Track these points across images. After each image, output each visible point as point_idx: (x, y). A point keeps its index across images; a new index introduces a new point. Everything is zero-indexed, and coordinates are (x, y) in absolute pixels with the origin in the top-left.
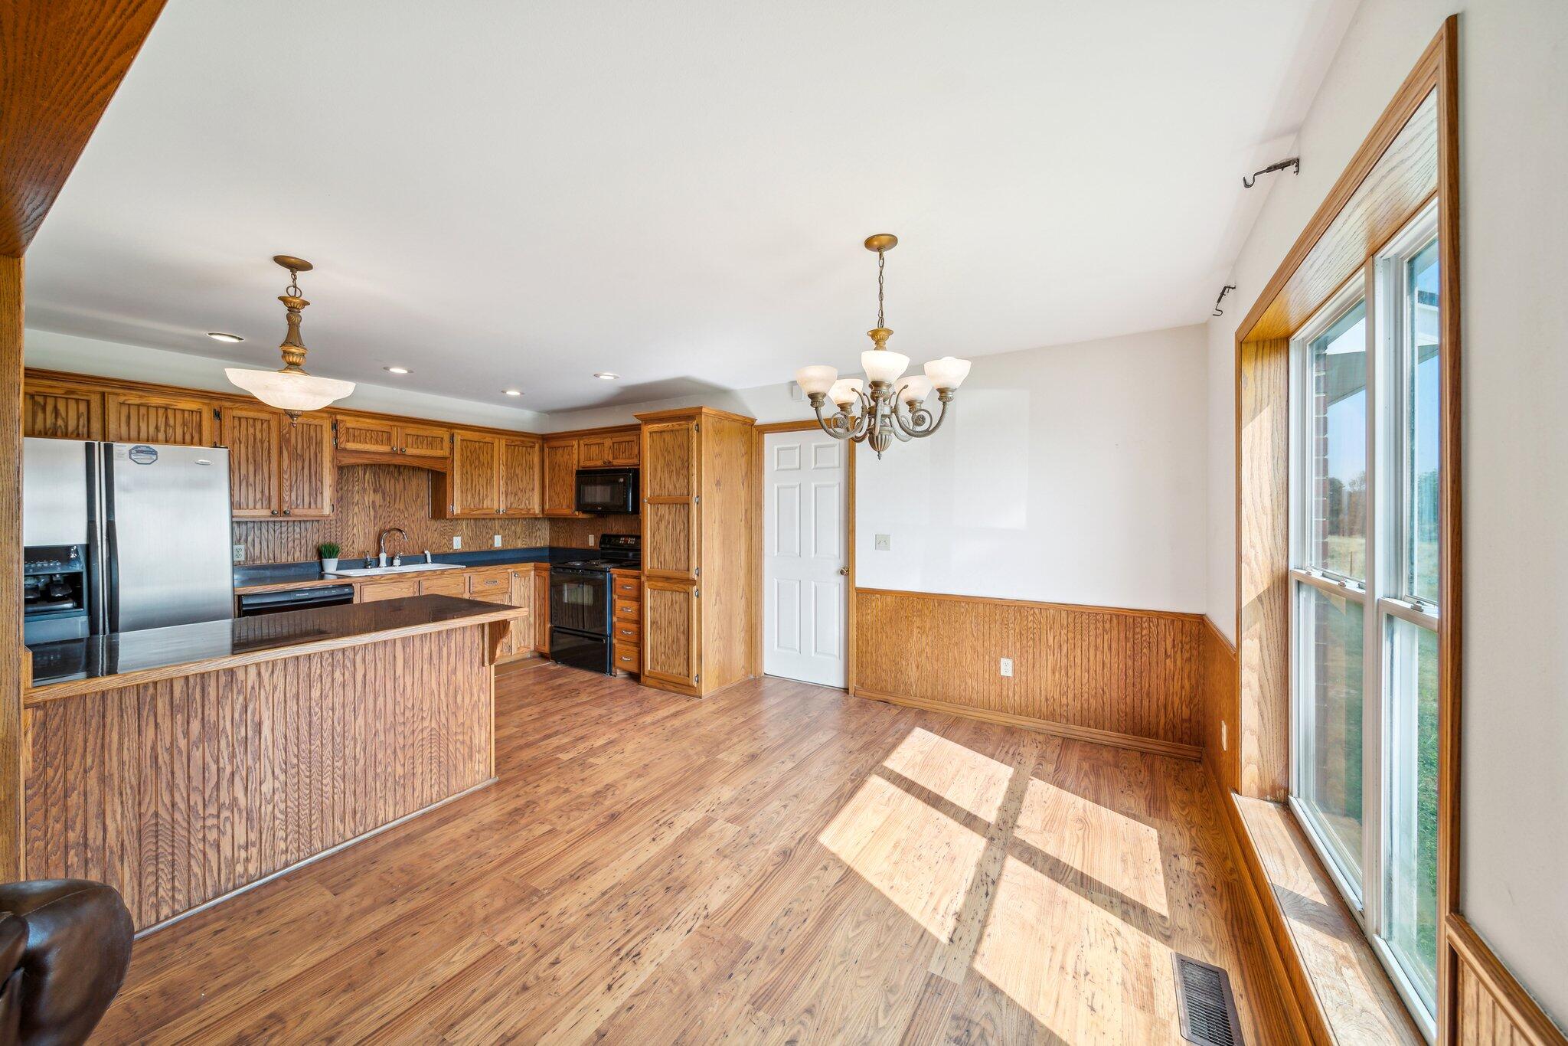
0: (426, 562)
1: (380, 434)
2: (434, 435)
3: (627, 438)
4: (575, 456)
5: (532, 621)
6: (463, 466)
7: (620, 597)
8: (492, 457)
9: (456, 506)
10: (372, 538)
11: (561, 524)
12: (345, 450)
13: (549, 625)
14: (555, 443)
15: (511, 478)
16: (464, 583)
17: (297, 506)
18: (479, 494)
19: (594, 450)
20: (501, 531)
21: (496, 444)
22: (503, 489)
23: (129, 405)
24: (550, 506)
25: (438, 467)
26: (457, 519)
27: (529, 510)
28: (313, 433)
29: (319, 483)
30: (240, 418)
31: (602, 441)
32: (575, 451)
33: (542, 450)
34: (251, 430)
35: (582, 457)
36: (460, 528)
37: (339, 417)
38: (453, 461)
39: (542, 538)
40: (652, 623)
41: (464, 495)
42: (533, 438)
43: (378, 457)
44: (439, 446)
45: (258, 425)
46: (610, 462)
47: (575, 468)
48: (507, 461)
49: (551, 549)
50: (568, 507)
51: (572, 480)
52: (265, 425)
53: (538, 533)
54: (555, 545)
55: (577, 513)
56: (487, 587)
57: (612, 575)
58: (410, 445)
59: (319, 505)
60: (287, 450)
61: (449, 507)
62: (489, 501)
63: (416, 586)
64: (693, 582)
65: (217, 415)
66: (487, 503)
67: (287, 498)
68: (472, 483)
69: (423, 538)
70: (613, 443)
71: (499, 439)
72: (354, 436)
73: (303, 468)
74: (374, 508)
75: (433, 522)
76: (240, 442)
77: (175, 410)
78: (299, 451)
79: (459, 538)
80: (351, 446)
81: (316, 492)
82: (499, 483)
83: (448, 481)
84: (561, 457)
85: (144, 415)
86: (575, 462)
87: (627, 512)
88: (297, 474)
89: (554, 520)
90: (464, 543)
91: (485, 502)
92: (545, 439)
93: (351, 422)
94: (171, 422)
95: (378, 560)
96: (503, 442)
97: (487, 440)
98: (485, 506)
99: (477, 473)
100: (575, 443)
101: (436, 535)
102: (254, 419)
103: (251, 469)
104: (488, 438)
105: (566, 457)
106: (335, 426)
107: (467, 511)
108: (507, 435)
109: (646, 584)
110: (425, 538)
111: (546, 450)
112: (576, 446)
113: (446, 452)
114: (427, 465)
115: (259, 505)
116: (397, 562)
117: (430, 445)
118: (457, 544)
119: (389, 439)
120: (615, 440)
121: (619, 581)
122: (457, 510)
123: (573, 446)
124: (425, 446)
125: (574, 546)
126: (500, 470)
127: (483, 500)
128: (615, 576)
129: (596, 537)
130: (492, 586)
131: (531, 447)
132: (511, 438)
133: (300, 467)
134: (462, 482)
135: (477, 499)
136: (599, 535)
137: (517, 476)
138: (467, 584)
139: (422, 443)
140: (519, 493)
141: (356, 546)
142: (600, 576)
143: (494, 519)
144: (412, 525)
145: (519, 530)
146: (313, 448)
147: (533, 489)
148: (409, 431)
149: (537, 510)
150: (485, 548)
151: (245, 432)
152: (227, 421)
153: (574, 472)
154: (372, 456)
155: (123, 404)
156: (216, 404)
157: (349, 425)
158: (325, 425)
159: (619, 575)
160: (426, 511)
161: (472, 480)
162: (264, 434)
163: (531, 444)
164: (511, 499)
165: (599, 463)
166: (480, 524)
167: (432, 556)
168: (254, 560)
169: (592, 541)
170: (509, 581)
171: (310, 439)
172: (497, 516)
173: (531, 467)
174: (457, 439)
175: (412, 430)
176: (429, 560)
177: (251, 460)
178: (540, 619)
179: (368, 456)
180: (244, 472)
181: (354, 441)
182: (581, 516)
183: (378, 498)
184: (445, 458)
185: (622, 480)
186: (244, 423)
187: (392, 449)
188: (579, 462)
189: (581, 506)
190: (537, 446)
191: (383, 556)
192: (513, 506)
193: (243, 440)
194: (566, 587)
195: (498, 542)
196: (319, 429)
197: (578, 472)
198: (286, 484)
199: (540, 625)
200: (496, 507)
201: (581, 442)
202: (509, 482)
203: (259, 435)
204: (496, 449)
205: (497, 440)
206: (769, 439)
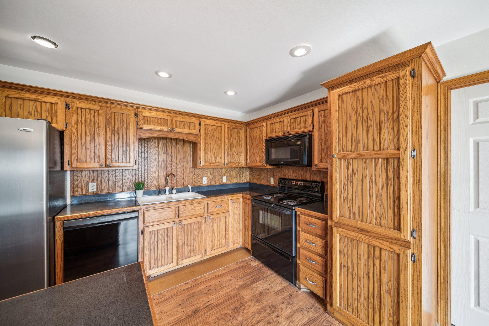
0: (189, 191)
1: (162, 120)
2: (191, 121)
3: (303, 114)
4: (265, 132)
5: (241, 228)
6: (205, 139)
7: (303, 230)
8: (221, 134)
9: (203, 161)
10: (163, 178)
11: (255, 171)
12: (142, 129)
13: (250, 233)
14: (252, 126)
15: (231, 146)
16: (204, 207)
17: (115, 161)
18: (214, 154)
19: (277, 126)
20: (226, 174)
21: (223, 127)
22: (226, 152)
23: (11, 98)
24: (250, 161)
25: (193, 139)
26: (203, 168)
27: (239, 163)
28: (124, 119)
29: (128, 148)
30: (81, 109)
31: (282, 120)
32: (265, 129)
33: (246, 131)
34: (88, 116)
35: (269, 131)
36: (206, 173)
37: (139, 110)
38: (201, 136)
39: (245, 178)
40: (342, 266)
41: (207, 155)
42: (241, 124)
43: (161, 133)
44: (193, 128)
45: (93, 112)
46: (288, 132)
47: (265, 138)
48: (228, 136)
49: (250, 183)
50: (261, 162)
51: (263, 146)
52: (96, 113)
53: (244, 175)
54: (252, 181)
55: (265, 165)
56: (217, 209)
57: (296, 212)
58: (178, 127)
59: (128, 161)
60: (109, 128)
61: (199, 162)
62: (219, 159)
63: (177, 210)
64: (406, 245)
65: (67, 106)
66: (218, 160)
67: (109, 156)
68: (210, 148)
69: (188, 178)
70: (291, 119)
71: (224, 124)
72: (148, 121)
73: (119, 139)
74: (164, 162)
75: (193, 170)
76: (82, 123)
77: (41, 102)
78: (116, 129)
79: (206, 178)
80: (146, 126)
81: (126, 153)
82: (224, 149)
83: (198, 147)
84: (257, 133)
85: (21, 105)
86: (265, 135)
87: (304, 166)
88: (115, 142)
89: (251, 169)
90: (208, 181)
91: (217, 159)
92: (247, 124)
93: (146, 113)
94: (39, 110)
95: (165, 191)
96: (227, 126)
97: (218, 125)
98: (217, 161)
99: (213, 143)
100: (264, 124)
101: (194, 176)
102: (90, 109)
103: (88, 139)
104: (219, 124)
105: (259, 133)
106: (137, 115)
107: (208, 164)
108: (228, 122)
109: (334, 229)
110: (189, 178)
111: (248, 130)
112: (265, 126)
113: (196, 131)
114: (187, 138)
115: (93, 160)
116: (174, 191)
117: (189, 127)
118: (205, 181)
119: (167, 123)
120: (291, 117)
121: (303, 218)
122: (203, 164)
123: (263, 126)
124: (186, 127)
125: (262, 183)
126: (225, 141)
127: (216, 158)
128: (298, 213)
129: (275, 179)
130: (219, 208)
131: (240, 129)
132: (231, 124)
133: (117, 138)
134: (205, 148)
135: (213, 157)
136: (278, 177)
137: (233, 144)
138: (206, 208)
139: (184, 125)
140: (234, 154)
141: (154, 182)
142: (288, 213)
143: (223, 168)
144: (183, 171)
145: (234, 173)
146: (124, 127)
147: (241, 152)
148: (177, 119)
149: (243, 163)
150: (218, 183)
151: (84, 117)
152: (73, 109)
153: (264, 141)
154: (158, 133)
155: (6, 97)
156: (68, 100)
157: (144, 114)
158: (131, 114)
159: (302, 214)
160: (190, 164)
161: (210, 147)
162: (96, 119)
163: (241, 128)
164: (230, 157)
165: (280, 134)
166: (216, 170)
167: (192, 188)
168: (101, 191)
169: (272, 181)
170: (229, 205)
171: (123, 121)
172: (223, 167)
173: (240, 140)
174: (203, 124)
175: (179, 118)
176: (191, 190)
177: (88, 133)
178: (245, 227)
179: (155, 133)
180: (84, 141)
181: (147, 124)
182: (268, 167)
183: (166, 157)
184: (197, 134)
185: (299, 143)
186: (84, 111)
187: (168, 128)
188: (267, 135)
189: (268, 161)
190: (243, 129)
191: (167, 188)
192: (232, 161)
193: (83, 122)
194: (261, 212)
195: (224, 180)
196: (127, 116)
197: (267, 141)
198: (109, 148)
199: (245, 231)
200: (223, 162)
201: (269, 123)
202: (229, 148)
203: (93, 119)
204: (223, 130)
205: (223, 125)
206: (454, 93)
